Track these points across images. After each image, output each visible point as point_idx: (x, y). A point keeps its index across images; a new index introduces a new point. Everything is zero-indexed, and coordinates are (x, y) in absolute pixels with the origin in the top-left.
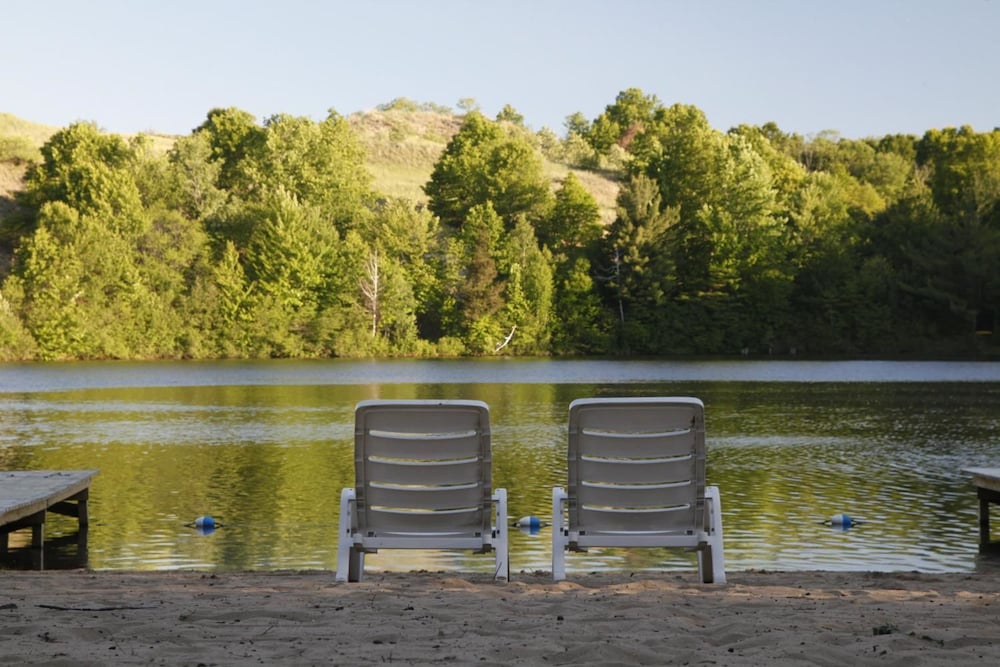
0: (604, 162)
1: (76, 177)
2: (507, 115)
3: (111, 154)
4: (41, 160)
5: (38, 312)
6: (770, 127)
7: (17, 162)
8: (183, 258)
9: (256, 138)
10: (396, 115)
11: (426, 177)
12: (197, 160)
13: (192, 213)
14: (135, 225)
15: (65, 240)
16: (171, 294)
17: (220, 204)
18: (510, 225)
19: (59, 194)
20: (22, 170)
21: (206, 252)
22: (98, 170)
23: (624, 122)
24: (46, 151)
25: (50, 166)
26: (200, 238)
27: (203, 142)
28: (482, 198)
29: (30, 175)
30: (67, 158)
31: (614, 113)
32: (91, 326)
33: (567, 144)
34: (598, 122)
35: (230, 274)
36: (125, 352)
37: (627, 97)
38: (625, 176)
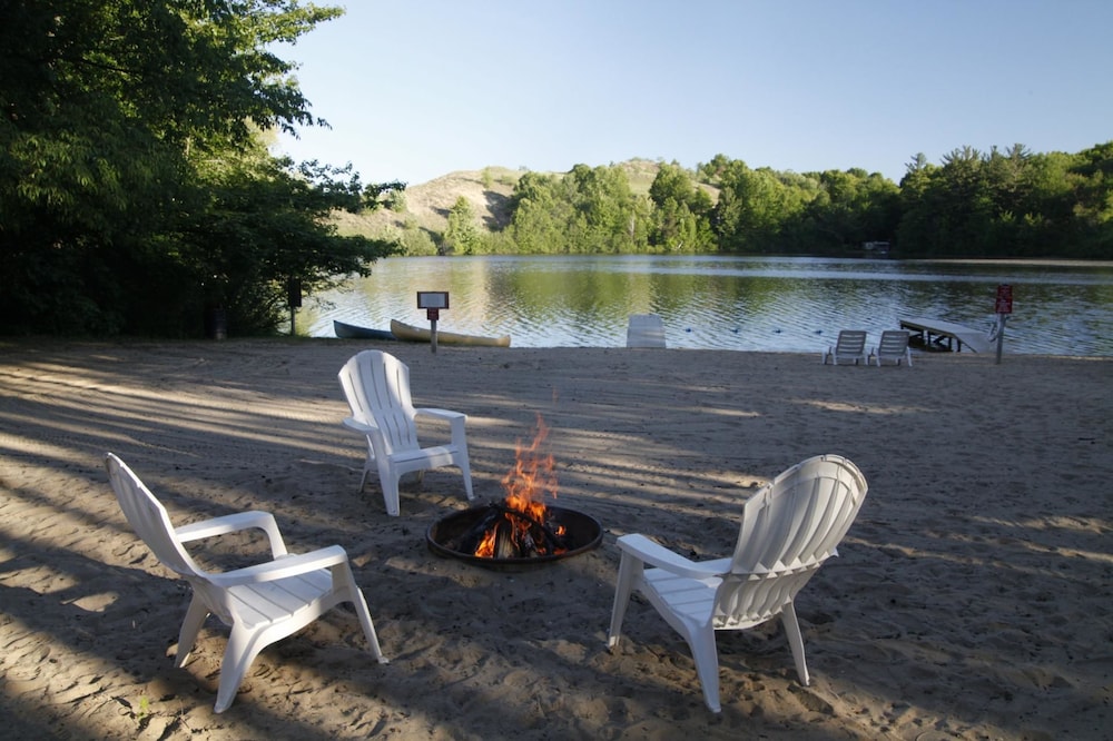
0: (711, 181)
1: (530, 190)
2: (674, 163)
3: (542, 181)
4: (518, 184)
5: (519, 236)
6: (769, 168)
7: (510, 184)
8: (565, 216)
9: (591, 174)
10: (634, 162)
11: (649, 186)
12: (571, 183)
13: (569, 201)
14: (550, 206)
15: (527, 212)
16: (562, 229)
17: (579, 198)
18: (680, 204)
19: (525, 196)
20: (513, 187)
21: (574, 215)
22: (538, 188)
23: (718, 166)
24: (520, 180)
25: (521, 186)
26: (572, 210)
27: (572, 176)
28: (670, 195)
29: (515, 189)
30: (527, 183)
31: (714, 162)
32: (537, 241)
33: (698, 174)
34: (707, 165)
35: (582, 222)
36: (547, 250)
37: (719, 157)
38: (720, 186)
